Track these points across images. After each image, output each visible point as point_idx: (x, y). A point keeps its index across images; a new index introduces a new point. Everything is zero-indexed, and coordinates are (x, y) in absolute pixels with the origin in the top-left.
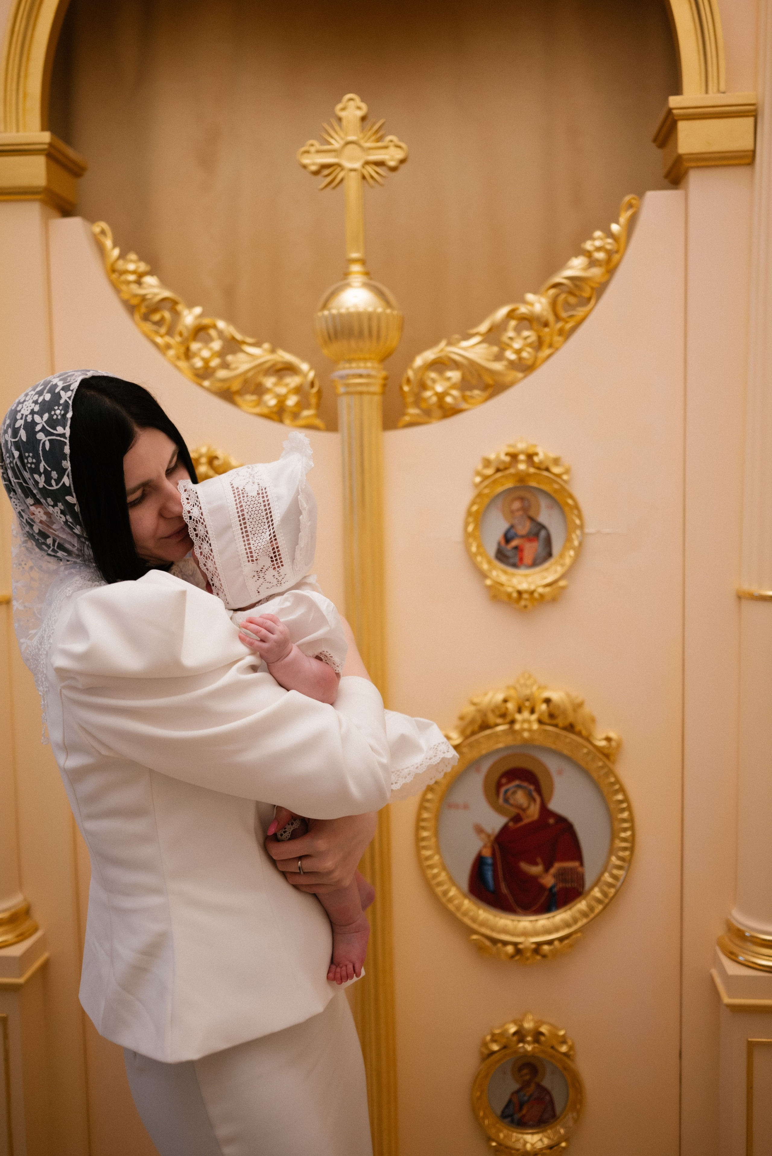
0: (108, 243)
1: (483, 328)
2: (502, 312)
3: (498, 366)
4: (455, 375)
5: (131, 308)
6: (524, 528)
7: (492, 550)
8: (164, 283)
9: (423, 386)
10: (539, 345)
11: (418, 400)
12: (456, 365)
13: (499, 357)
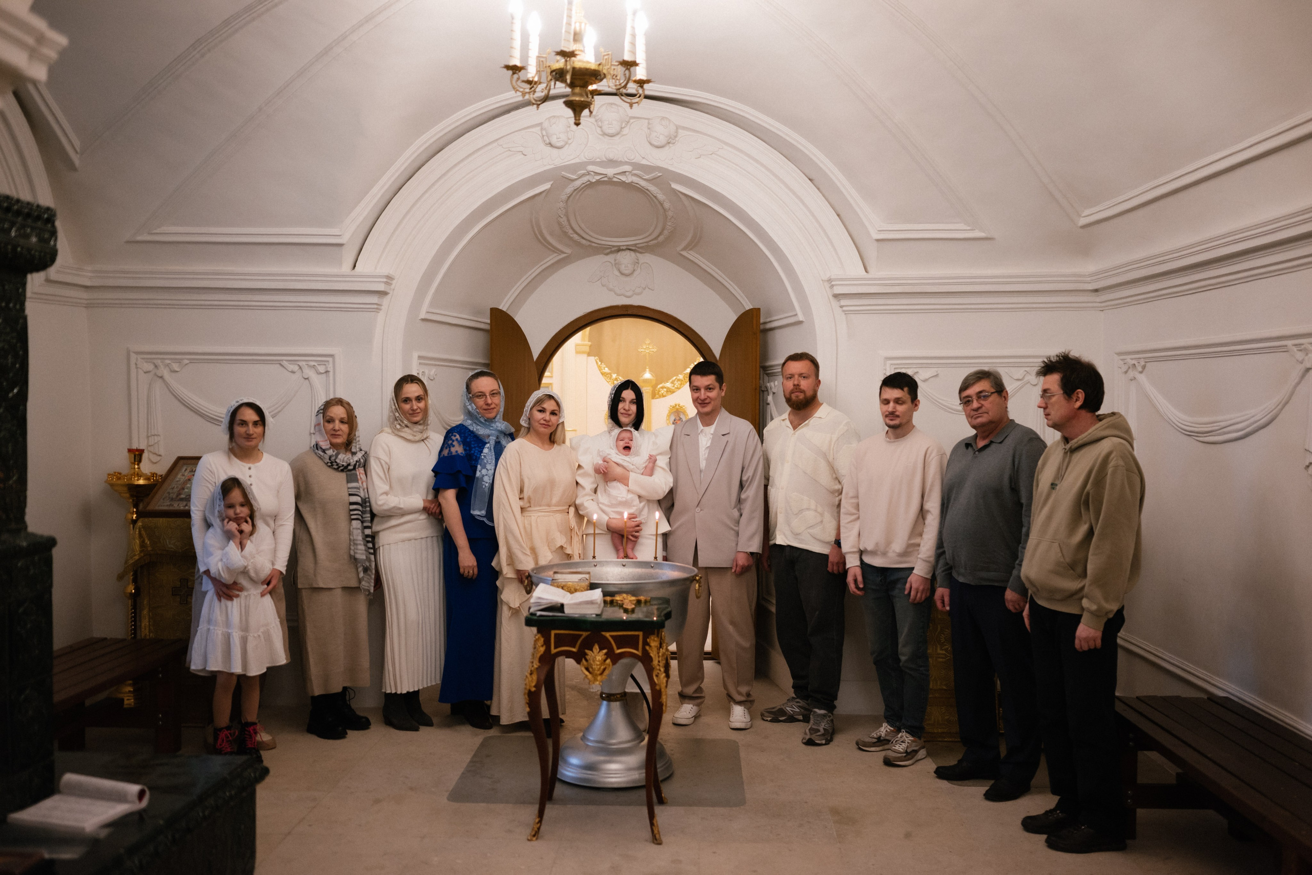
0: (598, 361)
1: (671, 381)
2: (674, 378)
3: (673, 388)
4: (665, 390)
5: (602, 374)
6: (678, 418)
7: (672, 422)
8: (609, 369)
9: (659, 391)
10: (681, 384)
11: (658, 394)
12: (665, 388)
13: (674, 386)
